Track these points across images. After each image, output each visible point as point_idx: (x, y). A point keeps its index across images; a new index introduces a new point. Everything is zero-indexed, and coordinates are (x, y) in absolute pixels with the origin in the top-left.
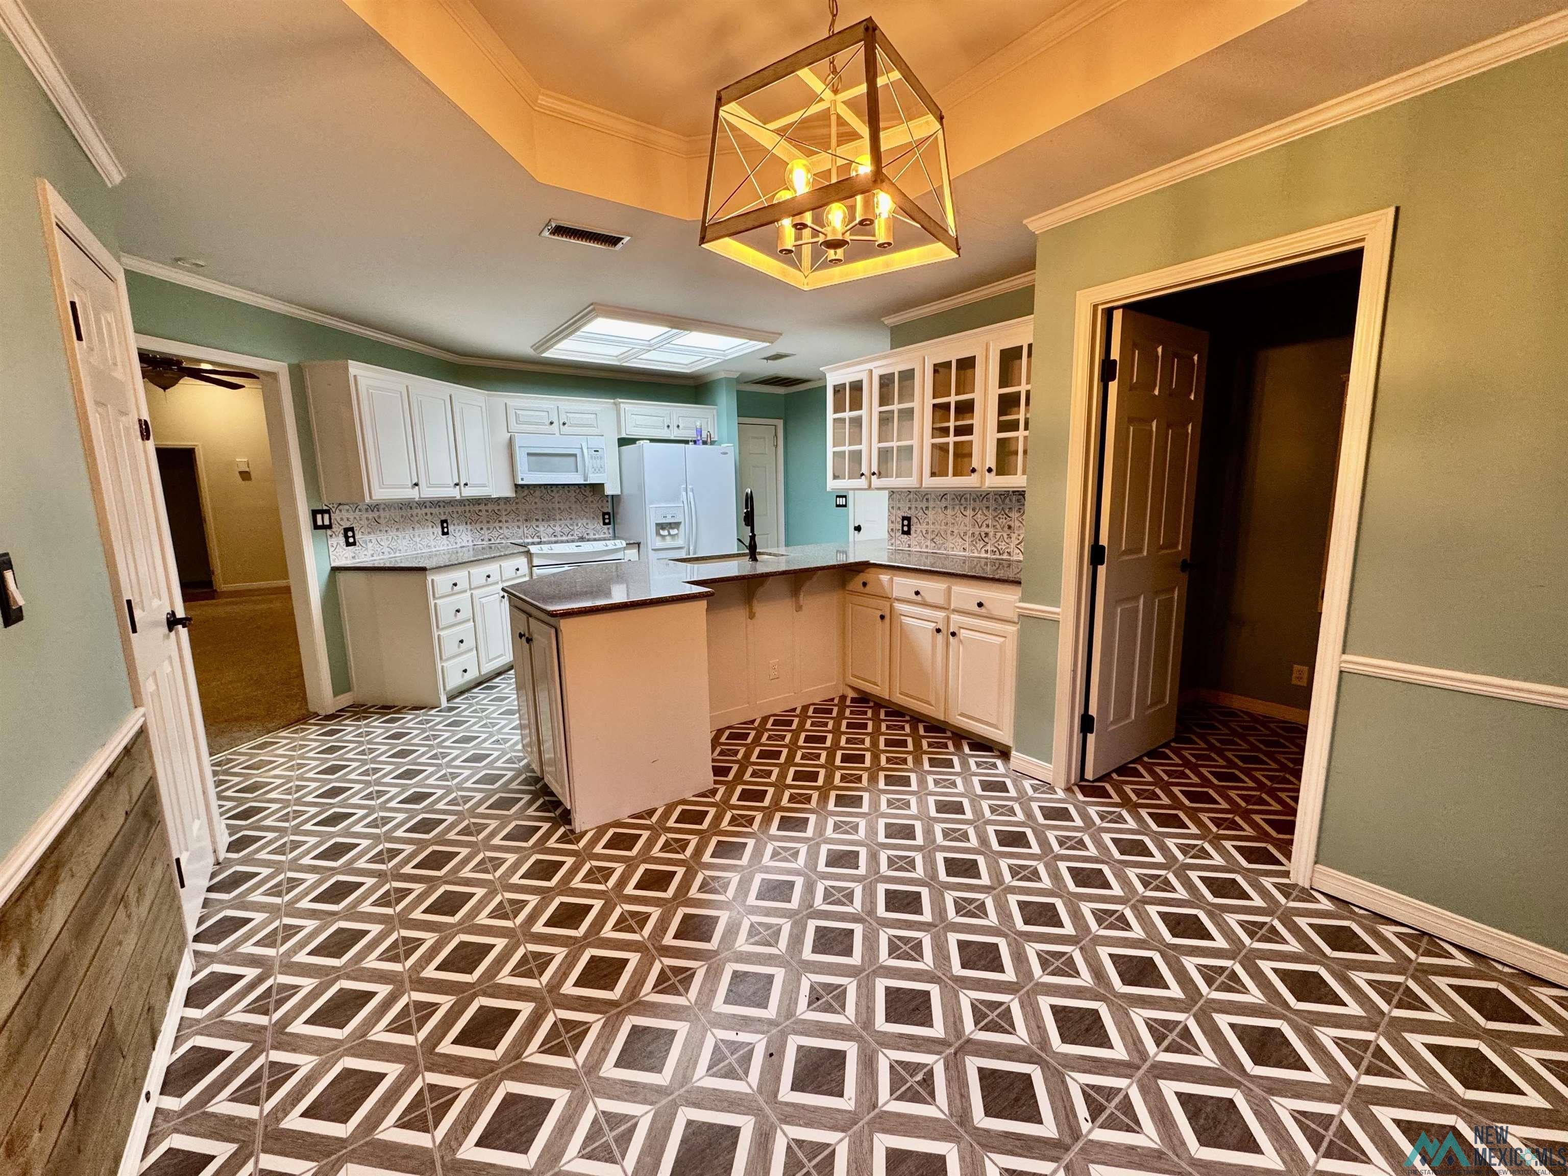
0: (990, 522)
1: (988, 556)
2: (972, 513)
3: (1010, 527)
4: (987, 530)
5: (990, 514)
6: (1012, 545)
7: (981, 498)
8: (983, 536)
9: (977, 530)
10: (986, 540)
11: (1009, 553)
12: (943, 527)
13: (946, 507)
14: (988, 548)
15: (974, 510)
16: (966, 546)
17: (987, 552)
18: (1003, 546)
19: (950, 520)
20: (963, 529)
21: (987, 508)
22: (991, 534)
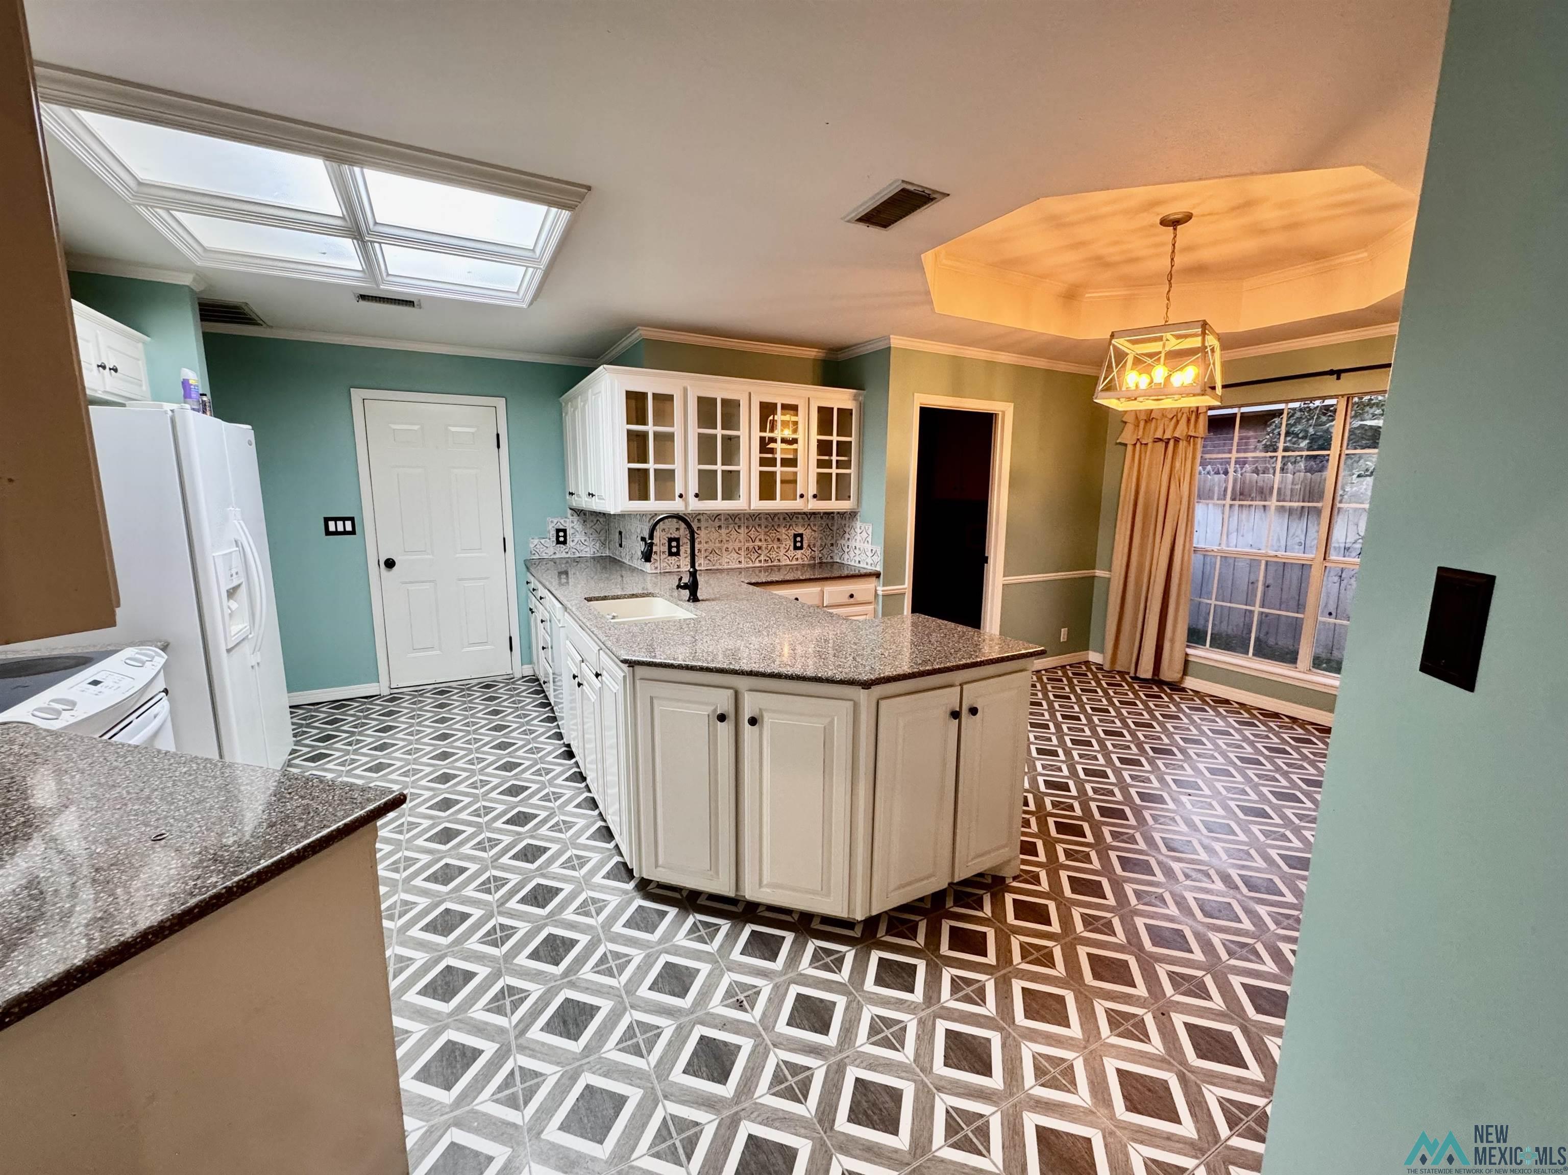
0: (762, 537)
1: (762, 564)
2: (746, 531)
3: (779, 540)
4: (760, 544)
5: (762, 530)
6: (781, 554)
7: (753, 519)
8: (757, 548)
9: (750, 545)
10: (759, 552)
11: (779, 560)
12: (718, 545)
13: (720, 527)
14: (762, 558)
15: (747, 527)
16: (742, 559)
17: (760, 561)
18: (773, 555)
19: (724, 537)
20: (737, 545)
21: (759, 525)
22: (764, 546)
